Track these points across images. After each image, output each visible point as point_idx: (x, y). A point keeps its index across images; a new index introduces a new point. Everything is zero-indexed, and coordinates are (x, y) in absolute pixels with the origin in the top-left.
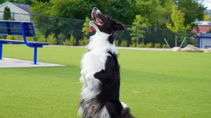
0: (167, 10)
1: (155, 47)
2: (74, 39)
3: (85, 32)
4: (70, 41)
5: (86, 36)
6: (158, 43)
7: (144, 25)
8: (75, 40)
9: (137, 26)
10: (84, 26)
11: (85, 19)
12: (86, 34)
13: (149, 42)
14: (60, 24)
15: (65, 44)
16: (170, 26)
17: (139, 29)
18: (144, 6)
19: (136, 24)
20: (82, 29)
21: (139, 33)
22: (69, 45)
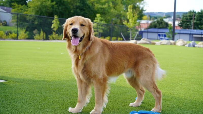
0: (118, 12)
1: (112, 40)
2: (43, 34)
3: (54, 28)
4: (40, 36)
5: (54, 31)
6: (114, 36)
7: (103, 22)
8: (45, 35)
9: (98, 22)
10: (53, 23)
11: (54, 17)
12: (55, 29)
13: (107, 36)
14: (36, 23)
15: (36, 39)
16: (126, 22)
17: (99, 25)
18: (101, 8)
19: (97, 22)
20: (51, 26)
21: (99, 28)
22: (39, 40)
